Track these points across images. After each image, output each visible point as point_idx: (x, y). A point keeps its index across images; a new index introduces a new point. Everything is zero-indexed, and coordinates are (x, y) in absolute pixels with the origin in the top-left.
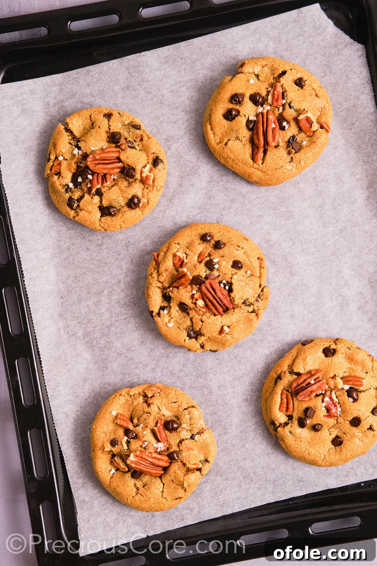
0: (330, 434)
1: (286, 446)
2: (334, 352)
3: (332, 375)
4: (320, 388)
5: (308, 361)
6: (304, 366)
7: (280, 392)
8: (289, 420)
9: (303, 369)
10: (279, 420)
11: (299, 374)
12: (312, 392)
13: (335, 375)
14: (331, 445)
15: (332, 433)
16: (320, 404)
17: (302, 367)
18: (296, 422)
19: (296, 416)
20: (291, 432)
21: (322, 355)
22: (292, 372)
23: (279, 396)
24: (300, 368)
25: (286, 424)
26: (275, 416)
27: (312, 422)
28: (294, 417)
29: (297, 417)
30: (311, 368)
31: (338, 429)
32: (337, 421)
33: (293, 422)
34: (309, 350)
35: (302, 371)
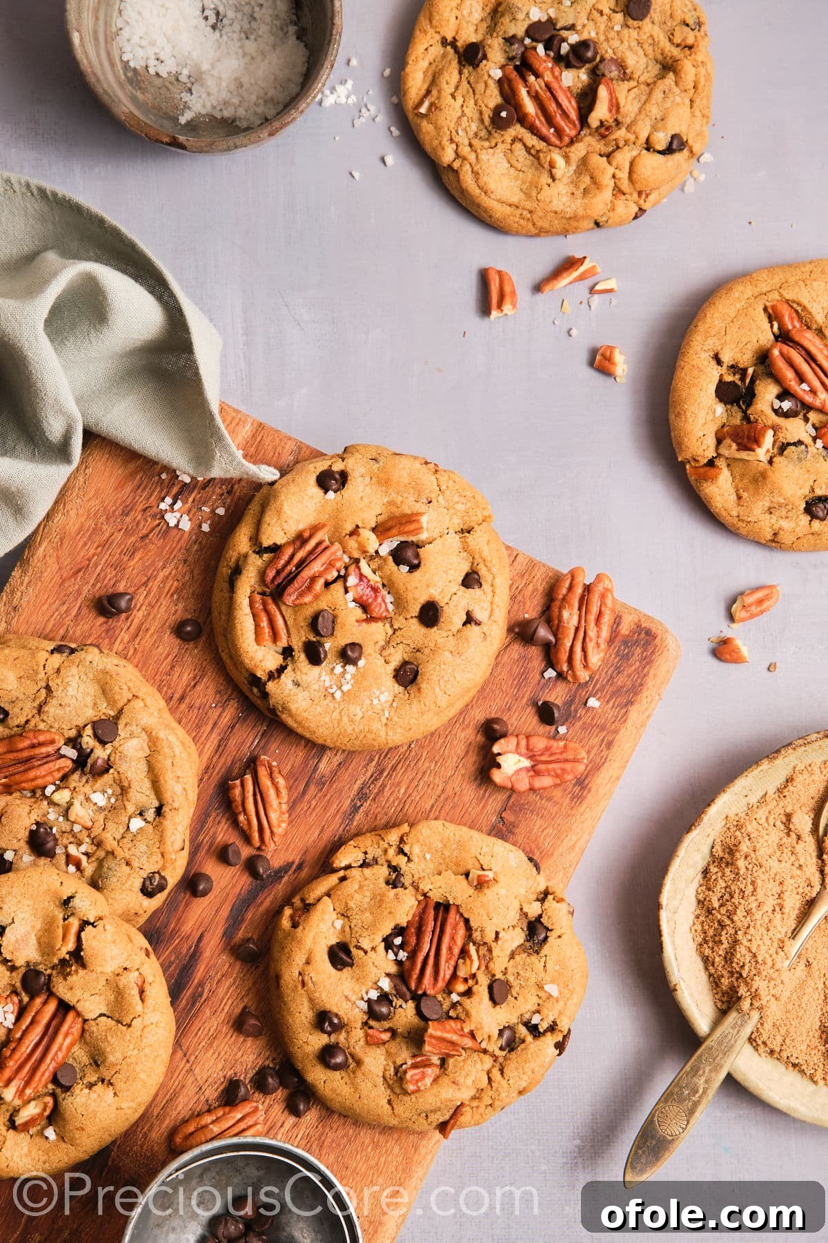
0: (387, 662)
1: (296, 721)
2: (344, 477)
3: (349, 527)
4: (331, 565)
5: (289, 512)
6: (281, 526)
7: (246, 602)
8: (285, 659)
9: (282, 533)
10: (263, 664)
11: (275, 549)
12: (313, 579)
13: (357, 527)
14: (396, 686)
15: (392, 659)
16: (341, 599)
17: (279, 529)
18: (303, 657)
19: (297, 644)
20: (297, 684)
21: (318, 492)
22: (260, 550)
23: (247, 610)
24: (275, 533)
25: (281, 670)
26: (252, 659)
27: (336, 644)
28: (295, 648)
29: (300, 644)
30: (301, 527)
31: (401, 646)
32: (392, 626)
33: (296, 658)
34: (284, 489)
35: (280, 540)
